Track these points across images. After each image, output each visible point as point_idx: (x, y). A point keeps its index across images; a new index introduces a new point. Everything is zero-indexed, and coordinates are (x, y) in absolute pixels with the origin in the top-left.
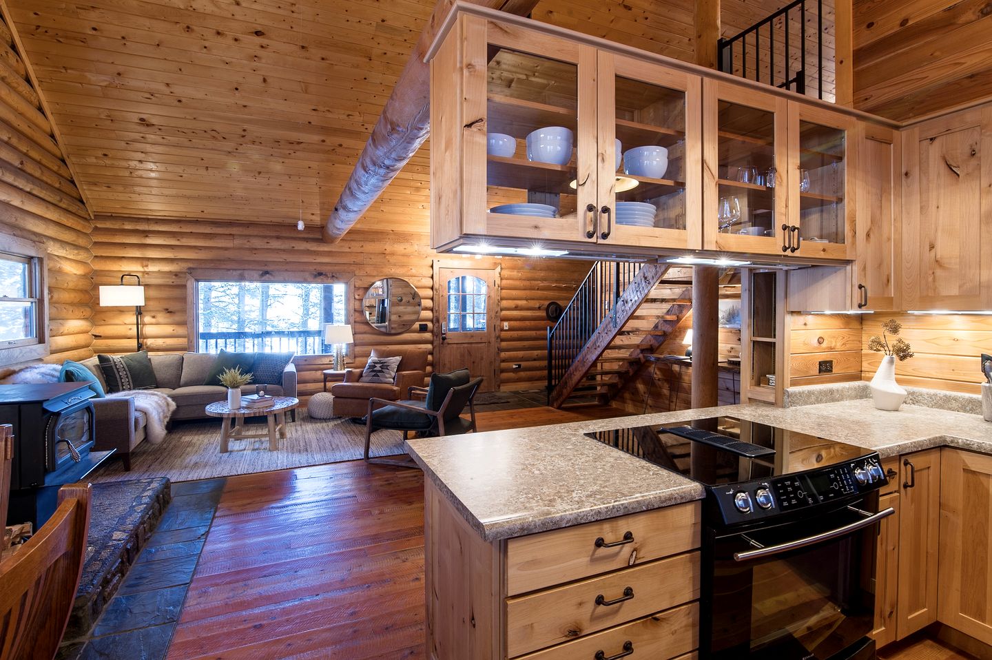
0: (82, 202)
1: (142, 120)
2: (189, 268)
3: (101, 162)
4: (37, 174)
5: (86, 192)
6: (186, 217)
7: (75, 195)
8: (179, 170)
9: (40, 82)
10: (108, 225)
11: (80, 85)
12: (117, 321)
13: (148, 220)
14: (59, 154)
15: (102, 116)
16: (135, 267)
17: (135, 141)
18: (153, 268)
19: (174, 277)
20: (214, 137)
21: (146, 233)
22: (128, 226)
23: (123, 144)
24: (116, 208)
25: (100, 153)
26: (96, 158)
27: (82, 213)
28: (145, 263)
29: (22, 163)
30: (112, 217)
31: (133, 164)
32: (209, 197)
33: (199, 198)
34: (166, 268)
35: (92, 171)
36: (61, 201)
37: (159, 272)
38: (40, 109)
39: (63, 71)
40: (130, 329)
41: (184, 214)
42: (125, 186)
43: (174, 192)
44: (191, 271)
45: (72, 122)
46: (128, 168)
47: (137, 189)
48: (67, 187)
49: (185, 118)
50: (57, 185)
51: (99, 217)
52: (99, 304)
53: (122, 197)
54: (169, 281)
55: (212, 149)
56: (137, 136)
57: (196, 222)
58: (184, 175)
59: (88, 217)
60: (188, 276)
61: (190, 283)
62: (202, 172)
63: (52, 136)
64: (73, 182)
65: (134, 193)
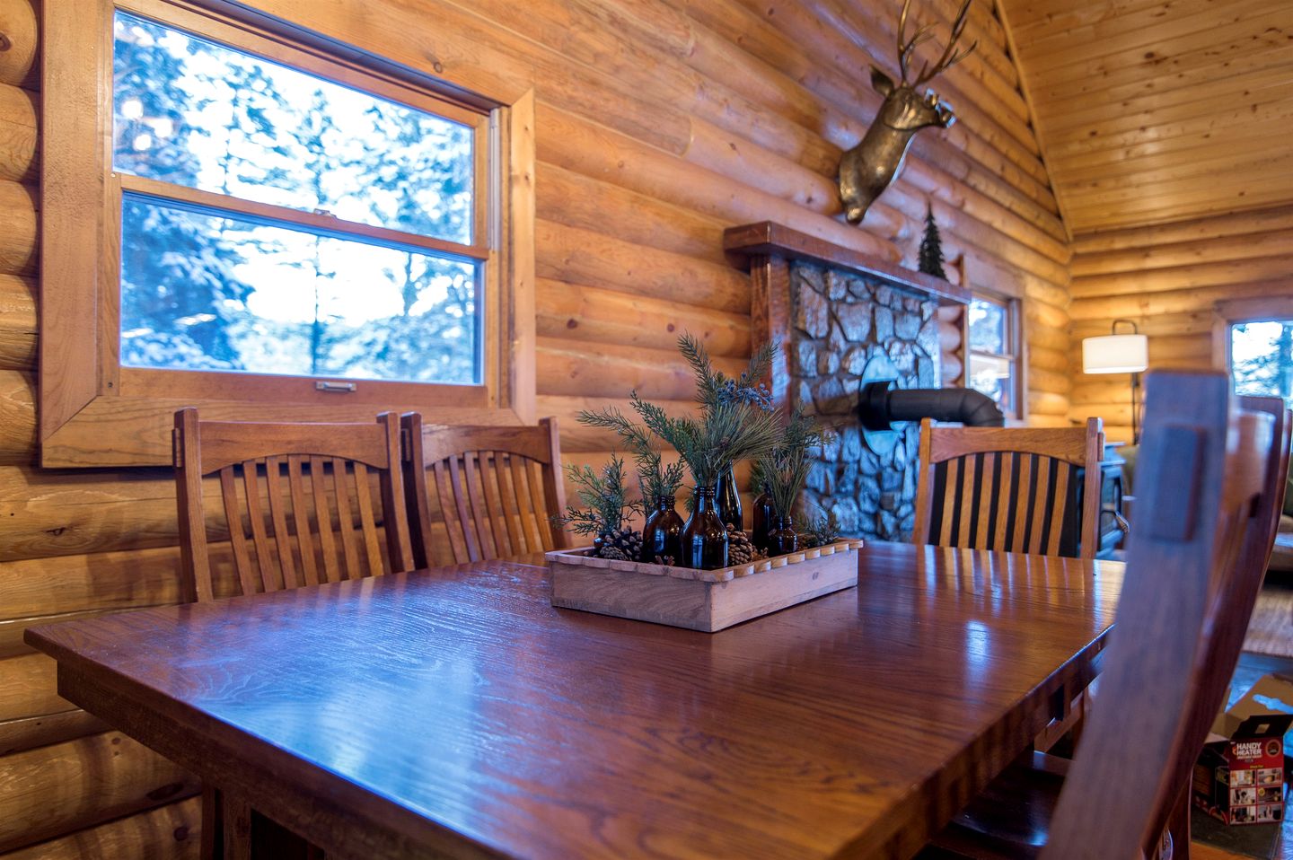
0: (1059, 216)
1: (1150, 55)
2: (1218, 302)
3: (1087, 147)
4: (1016, 181)
5: (1065, 202)
6: (1211, 210)
7: (1051, 207)
8: (1203, 125)
9: (1020, 49)
10: (1092, 247)
11: (1065, 35)
12: (1103, 398)
13: (1148, 229)
14: (1035, 149)
15: (1093, 72)
16: (1130, 310)
17: (1138, 95)
18: (1156, 307)
19: (1191, 320)
20: (1271, 42)
21: (1145, 251)
22: (1120, 244)
23: (1117, 108)
24: (1104, 218)
25: (1085, 133)
26: (1082, 141)
27: (1059, 234)
28: (1145, 300)
29: (1003, 169)
30: (1097, 234)
31: (1129, 137)
32: (1255, 163)
33: (1237, 169)
34: (1178, 305)
35: (1074, 165)
36: (1038, 217)
37: (1167, 314)
38: (1019, 90)
39: (1047, 21)
40: (1122, 411)
41: (1207, 206)
42: (1118, 177)
43: (1191, 168)
44: (1220, 306)
45: (1053, 96)
46: (1123, 146)
47: (1135, 178)
48: (1044, 197)
49: (1220, 26)
50: (1034, 195)
51: (1081, 237)
52: (1082, 370)
53: (1112, 197)
54: (1183, 327)
55: (1267, 67)
56: (1139, 87)
57: (1230, 215)
58: (1214, 133)
59: (1065, 240)
60: (1215, 315)
61: (1218, 332)
62: (1246, 117)
63: (1030, 125)
64: (1049, 189)
65: (1129, 186)
